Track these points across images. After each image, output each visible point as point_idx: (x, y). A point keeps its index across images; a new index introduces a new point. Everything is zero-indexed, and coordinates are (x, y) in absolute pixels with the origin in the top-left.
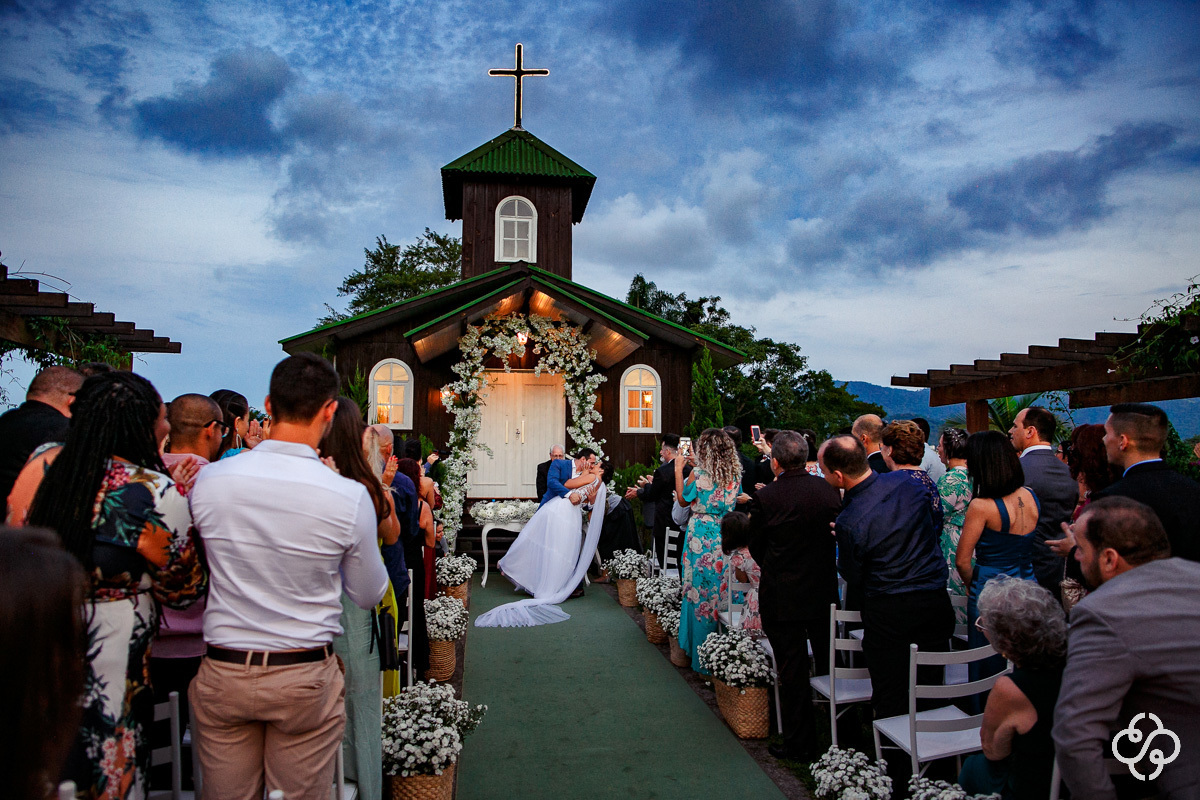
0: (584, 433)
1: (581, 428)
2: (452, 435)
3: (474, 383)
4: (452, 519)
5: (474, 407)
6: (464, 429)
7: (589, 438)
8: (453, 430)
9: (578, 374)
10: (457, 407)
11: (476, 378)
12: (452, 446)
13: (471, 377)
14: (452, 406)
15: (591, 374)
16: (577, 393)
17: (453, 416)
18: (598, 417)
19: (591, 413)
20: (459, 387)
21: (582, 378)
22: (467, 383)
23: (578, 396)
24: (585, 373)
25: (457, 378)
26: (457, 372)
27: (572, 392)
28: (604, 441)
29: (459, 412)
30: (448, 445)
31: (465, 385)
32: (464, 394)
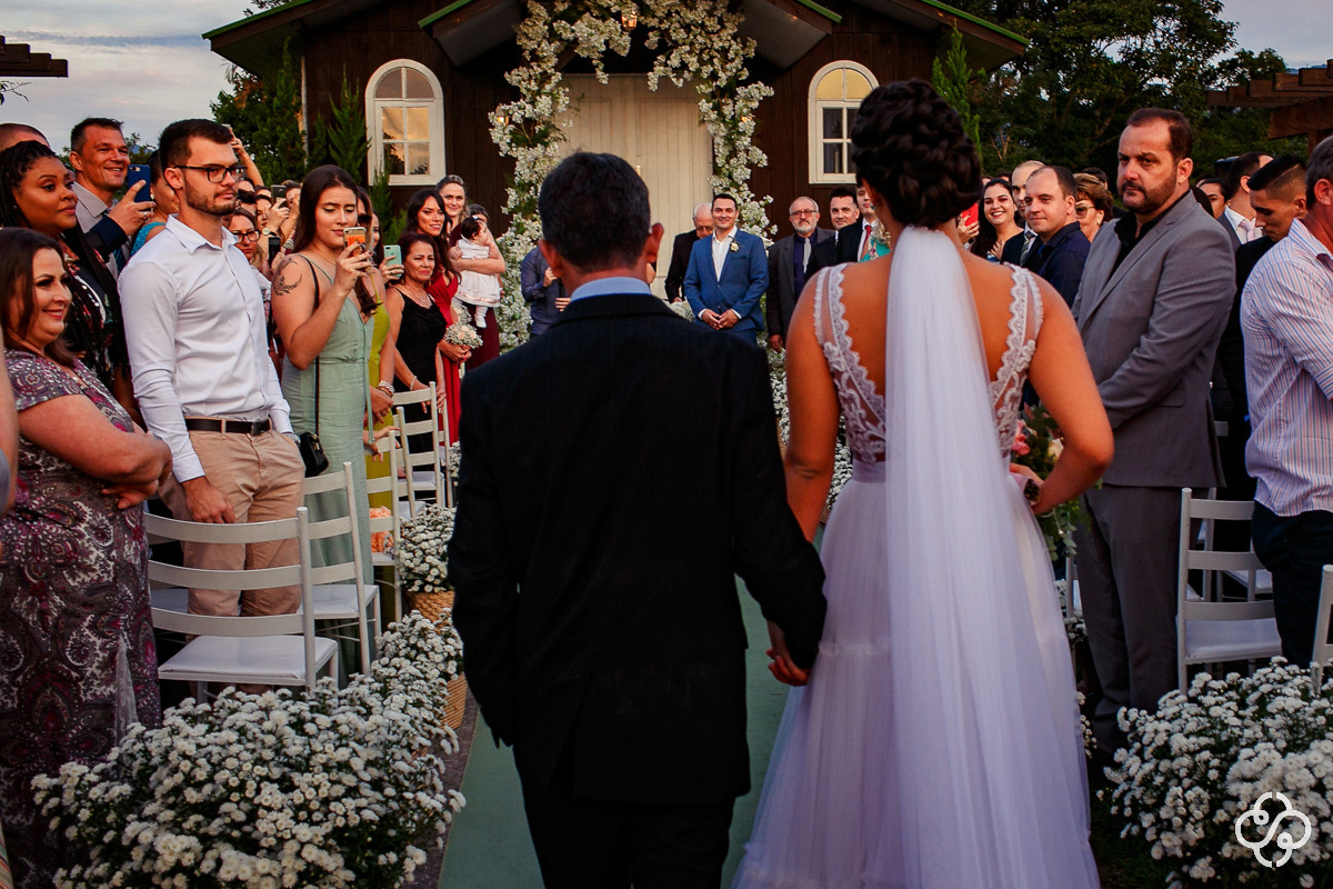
0: (737, 186)
1: (730, 177)
2: (512, 194)
3: (544, 103)
4: (516, 333)
5: (546, 145)
6: (531, 184)
7: (745, 194)
8: (512, 185)
9: (722, 82)
10: (518, 145)
11: (547, 94)
12: (513, 212)
13: (539, 93)
14: (509, 144)
15: (745, 84)
16: (721, 115)
17: (511, 161)
18: (761, 158)
19: (747, 151)
20: (520, 110)
21: (729, 91)
22: (533, 103)
23: (724, 122)
24: (735, 82)
25: (514, 94)
26: (515, 83)
27: (714, 116)
28: (770, 199)
29: (521, 154)
30: (505, 210)
31: (528, 107)
32: (529, 122)
